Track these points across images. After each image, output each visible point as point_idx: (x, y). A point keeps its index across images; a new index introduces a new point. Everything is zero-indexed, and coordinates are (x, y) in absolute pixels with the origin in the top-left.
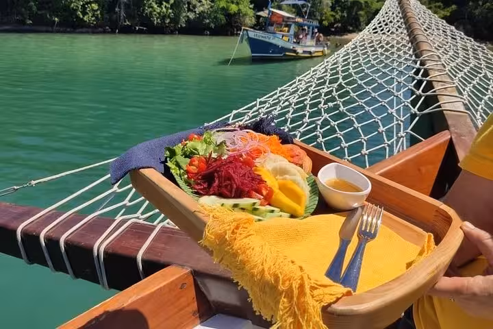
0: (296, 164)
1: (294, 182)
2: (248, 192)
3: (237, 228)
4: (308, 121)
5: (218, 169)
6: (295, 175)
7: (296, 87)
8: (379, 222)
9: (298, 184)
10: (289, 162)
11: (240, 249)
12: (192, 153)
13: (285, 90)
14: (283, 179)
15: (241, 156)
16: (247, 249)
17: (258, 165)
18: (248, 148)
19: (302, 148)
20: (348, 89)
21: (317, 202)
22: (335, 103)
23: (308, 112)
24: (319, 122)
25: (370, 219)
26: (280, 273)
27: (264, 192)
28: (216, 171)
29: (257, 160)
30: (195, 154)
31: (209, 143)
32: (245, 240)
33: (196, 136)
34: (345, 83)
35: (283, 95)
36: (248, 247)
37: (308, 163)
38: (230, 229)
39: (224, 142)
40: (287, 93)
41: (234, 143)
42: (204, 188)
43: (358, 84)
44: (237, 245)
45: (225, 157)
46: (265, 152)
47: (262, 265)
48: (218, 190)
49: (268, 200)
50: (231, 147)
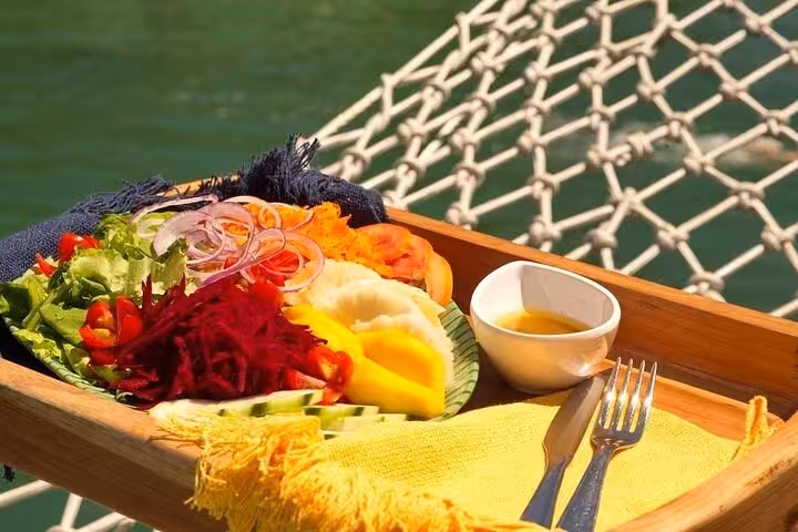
0: (407, 282)
1: (406, 329)
2: (282, 375)
3: (281, 450)
4: (556, 230)
5: (184, 324)
6: (406, 310)
7: (466, 65)
8: (649, 401)
9: (418, 335)
10: (384, 277)
11: (298, 495)
12: (87, 290)
13: (418, 86)
14: (373, 329)
15: (238, 277)
16: (315, 492)
17: (291, 299)
18: (253, 253)
19: (415, 230)
20: (707, 61)
21: (475, 376)
22: (661, 131)
23: (547, 185)
24: (606, 233)
25: (624, 398)
26: (403, 520)
27: (327, 369)
28: (177, 330)
29: (289, 285)
30: (96, 292)
31: (132, 255)
32: (305, 475)
33: (80, 238)
34: (688, 31)
35: (414, 111)
36: (315, 486)
37: (440, 272)
38: (264, 454)
39: (180, 245)
40: (431, 100)
41: (206, 243)
42: (151, 385)
43: (750, 33)
44: (287, 489)
45: (190, 289)
46: (307, 260)
47: (357, 515)
48: (196, 381)
49: (342, 387)
50: (203, 257)
